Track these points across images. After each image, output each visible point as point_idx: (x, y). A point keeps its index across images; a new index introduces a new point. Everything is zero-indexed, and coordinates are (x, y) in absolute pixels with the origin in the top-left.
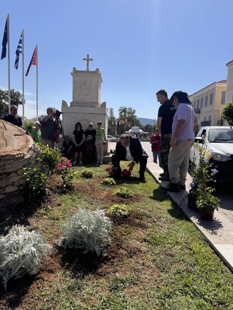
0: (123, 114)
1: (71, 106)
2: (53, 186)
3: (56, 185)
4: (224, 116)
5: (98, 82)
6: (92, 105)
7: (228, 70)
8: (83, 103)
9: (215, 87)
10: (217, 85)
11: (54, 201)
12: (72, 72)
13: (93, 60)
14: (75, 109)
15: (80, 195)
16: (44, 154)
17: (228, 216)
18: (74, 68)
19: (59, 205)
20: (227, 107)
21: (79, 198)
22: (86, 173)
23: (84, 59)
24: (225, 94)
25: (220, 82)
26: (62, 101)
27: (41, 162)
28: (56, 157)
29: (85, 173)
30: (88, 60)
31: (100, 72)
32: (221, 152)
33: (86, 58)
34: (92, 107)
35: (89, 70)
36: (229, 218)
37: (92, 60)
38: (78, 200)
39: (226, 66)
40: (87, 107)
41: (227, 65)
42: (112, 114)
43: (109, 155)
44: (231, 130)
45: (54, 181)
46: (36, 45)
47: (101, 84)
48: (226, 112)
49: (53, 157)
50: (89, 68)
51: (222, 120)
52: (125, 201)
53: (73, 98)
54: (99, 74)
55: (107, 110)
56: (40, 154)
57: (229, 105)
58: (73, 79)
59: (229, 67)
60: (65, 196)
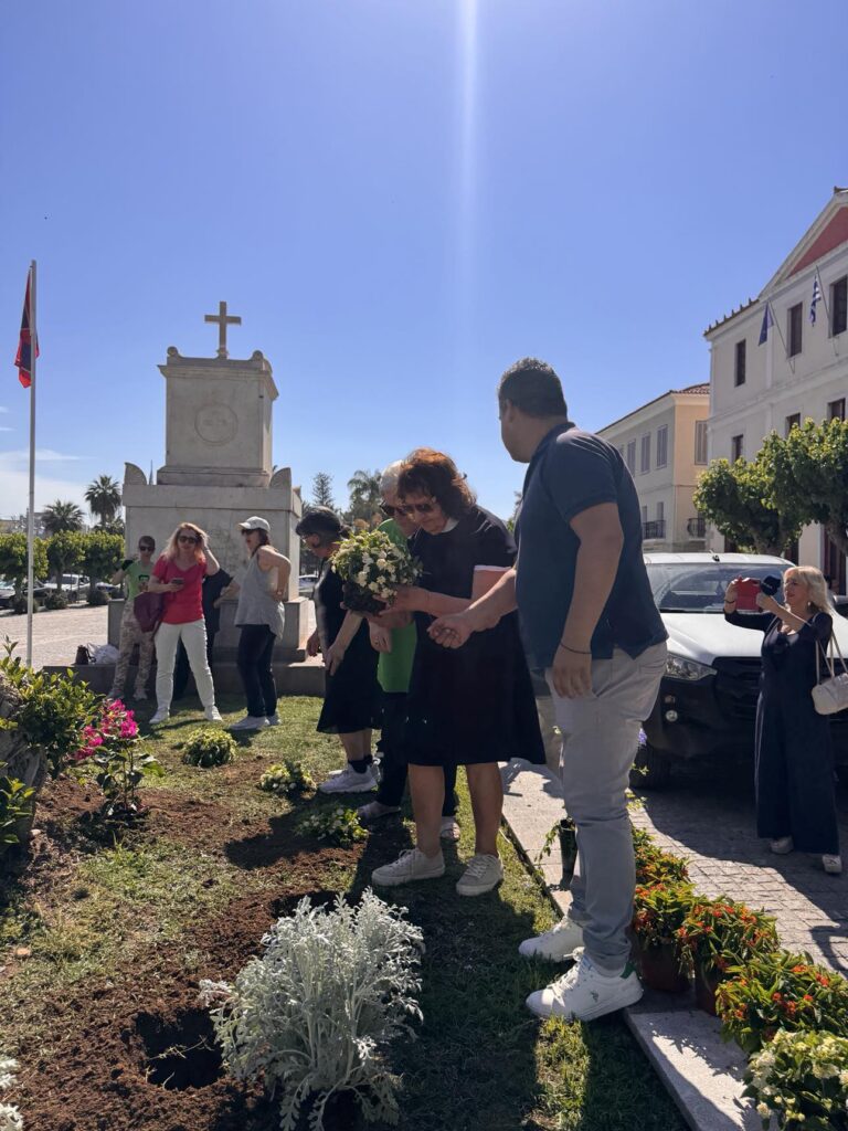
0: (365, 496)
1: (159, 482)
2: (64, 813)
3: (77, 809)
4: (705, 506)
5: (261, 397)
6: (240, 480)
7: (711, 350)
8: (206, 471)
9: (674, 407)
10: (680, 401)
11: (62, 878)
12: (165, 363)
13: (243, 321)
14: (176, 494)
15: (168, 846)
16: (25, 701)
17: (711, 882)
18: (172, 350)
19: (82, 895)
20: (711, 478)
21: (162, 859)
22: (203, 747)
23: (209, 319)
24: (706, 428)
25: (687, 390)
26: (124, 467)
27: (13, 734)
28: (72, 710)
29: (199, 746)
30: (223, 319)
31: (267, 363)
32: (683, 648)
33: (217, 313)
34: (241, 485)
35: (229, 357)
36: (715, 889)
37: (237, 320)
38: (160, 866)
39: (704, 339)
40: (222, 486)
41: (706, 334)
42: (326, 498)
43: (303, 660)
44: (716, 568)
45: (72, 789)
46: (31, 264)
47: (274, 403)
48: (708, 494)
49: (60, 709)
50: (228, 348)
51: (701, 519)
52: (337, 860)
53: (168, 452)
54: (261, 372)
55: (294, 495)
56: (10, 700)
57: (717, 469)
58: (168, 387)
59: (713, 340)
60: (110, 854)
